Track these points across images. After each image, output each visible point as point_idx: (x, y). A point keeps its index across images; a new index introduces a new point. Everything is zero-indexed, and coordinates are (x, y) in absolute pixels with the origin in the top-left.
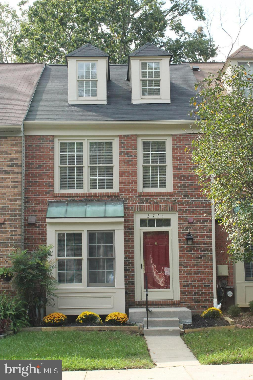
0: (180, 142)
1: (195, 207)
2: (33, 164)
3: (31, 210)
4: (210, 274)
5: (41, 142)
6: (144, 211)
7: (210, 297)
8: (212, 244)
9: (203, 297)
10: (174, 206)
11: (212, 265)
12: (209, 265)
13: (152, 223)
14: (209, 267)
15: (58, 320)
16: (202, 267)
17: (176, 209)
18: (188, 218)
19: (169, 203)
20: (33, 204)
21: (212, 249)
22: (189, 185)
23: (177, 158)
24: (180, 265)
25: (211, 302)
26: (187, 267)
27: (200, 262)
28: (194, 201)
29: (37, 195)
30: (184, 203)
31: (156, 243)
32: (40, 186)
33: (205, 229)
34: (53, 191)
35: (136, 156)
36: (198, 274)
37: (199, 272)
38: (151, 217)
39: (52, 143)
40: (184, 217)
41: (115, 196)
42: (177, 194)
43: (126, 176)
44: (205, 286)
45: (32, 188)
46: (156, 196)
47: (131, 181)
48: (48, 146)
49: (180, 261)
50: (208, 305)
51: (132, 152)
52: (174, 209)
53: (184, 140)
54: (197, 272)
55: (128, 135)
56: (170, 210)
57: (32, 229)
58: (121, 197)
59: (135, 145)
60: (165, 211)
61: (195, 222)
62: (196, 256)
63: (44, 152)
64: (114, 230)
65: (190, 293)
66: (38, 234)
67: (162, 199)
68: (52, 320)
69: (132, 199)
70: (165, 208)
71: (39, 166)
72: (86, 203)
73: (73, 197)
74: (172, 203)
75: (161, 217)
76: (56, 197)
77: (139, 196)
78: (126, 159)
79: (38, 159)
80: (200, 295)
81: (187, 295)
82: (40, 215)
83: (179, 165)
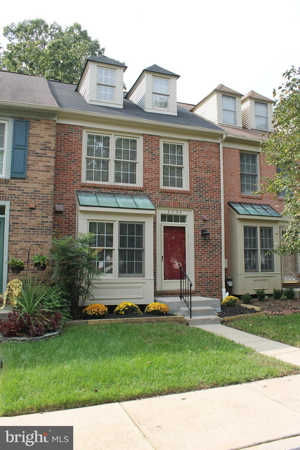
0: (196, 148)
1: (208, 206)
2: (61, 152)
3: (58, 198)
4: (219, 266)
5: (70, 131)
6: (166, 207)
7: (220, 287)
8: (221, 240)
9: (214, 287)
10: (191, 204)
11: (221, 258)
12: (219, 258)
13: (170, 218)
14: (218, 260)
15: (103, 312)
16: (213, 260)
17: (193, 207)
18: (203, 216)
19: (187, 201)
20: (60, 192)
21: (221, 244)
22: (203, 186)
23: (194, 161)
24: (195, 258)
25: (220, 291)
26: (201, 260)
27: (211, 256)
28: (207, 200)
29: (64, 184)
30: (199, 202)
31: (173, 237)
32: (68, 175)
33: (216, 226)
34: (80, 180)
35: (159, 155)
36: (210, 266)
37: (211, 264)
38: (171, 213)
39: (80, 134)
40: (199, 214)
41: (140, 191)
42: (193, 193)
43: (150, 173)
44: (215, 277)
45: (59, 176)
46: (176, 193)
47: (155, 178)
48: (77, 136)
49: (195, 254)
50: (217, 293)
51: (155, 151)
52: (191, 207)
53: (199, 146)
54: (210, 264)
55: (152, 135)
56: (187, 208)
57: (58, 217)
58: (146, 192)
59: (158, 145)
60: (183, 208)
61: (208, 219)
62: (209, 250)
63: (72, 142)
64: (144, 222)
65: (203, 283)
66: (65, 223)
67: (181, 196)
68: (96, 312)
69: (155, 195)
70: (183, 205)
71: (67, 154)
72: (114, 195)
73: (100, 188)
74: (189, 201)
75: (179, 214)
76: (84, 187)
77: (161, 192)
78: (150, 156)
79: (66, 148)
80: (212, 285)
81: (201, 285)
82: (67, 204)
83: (195, 167)
